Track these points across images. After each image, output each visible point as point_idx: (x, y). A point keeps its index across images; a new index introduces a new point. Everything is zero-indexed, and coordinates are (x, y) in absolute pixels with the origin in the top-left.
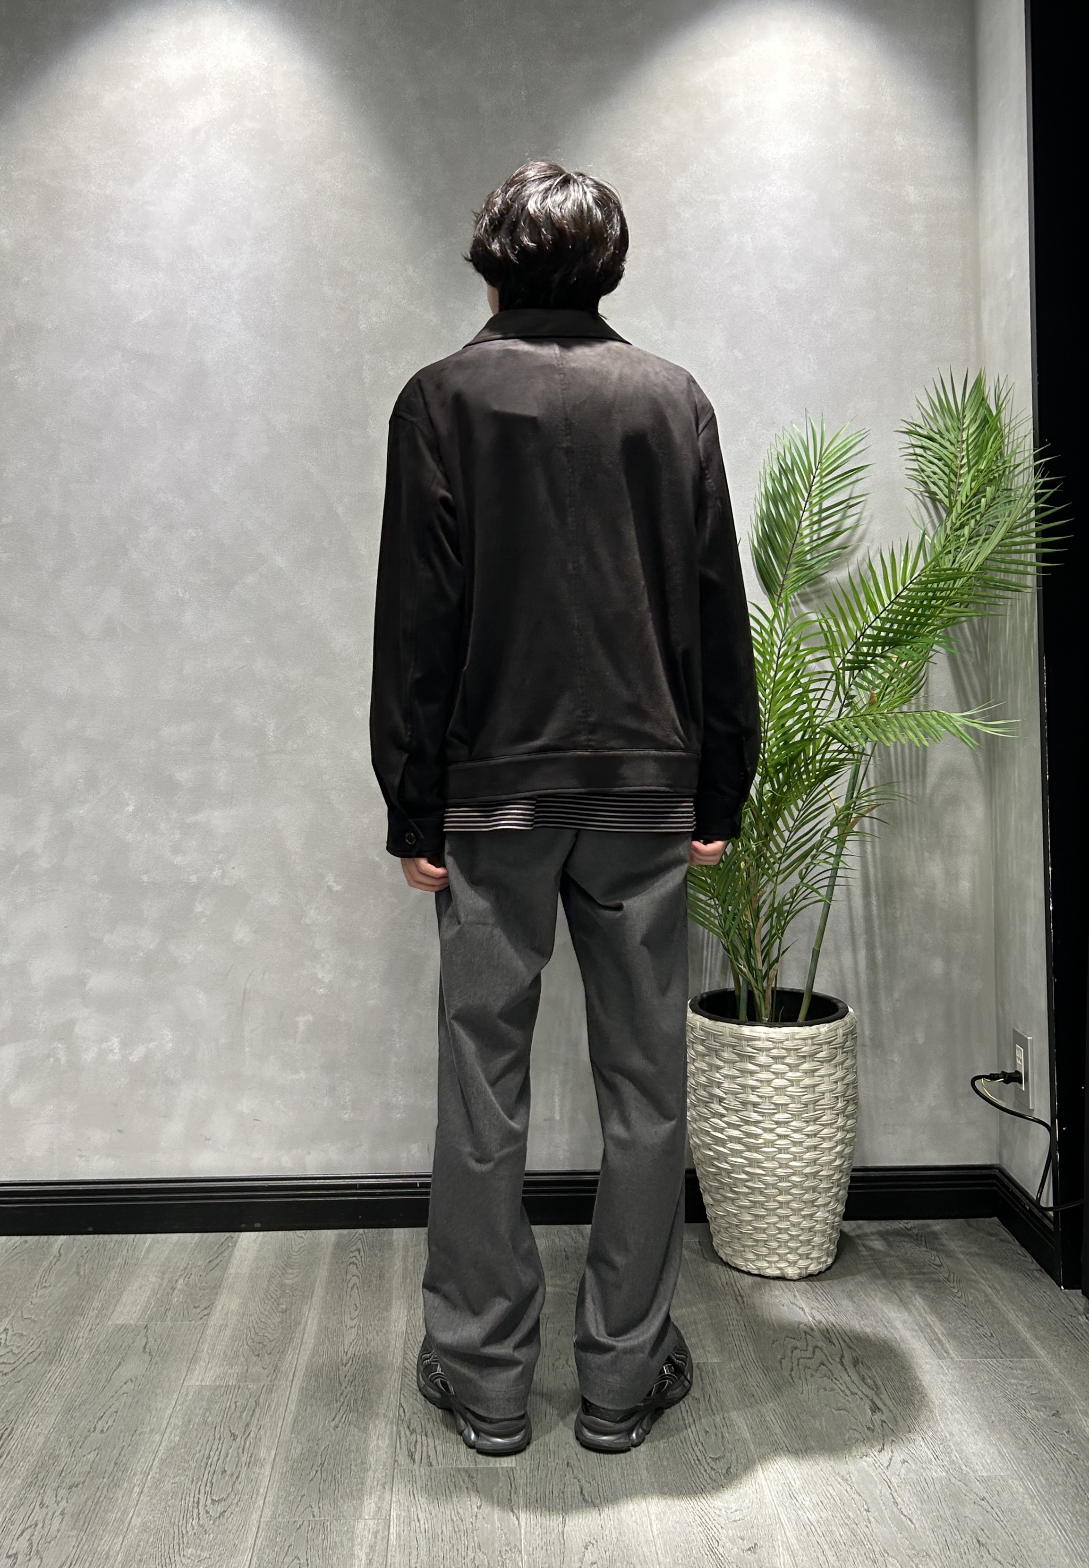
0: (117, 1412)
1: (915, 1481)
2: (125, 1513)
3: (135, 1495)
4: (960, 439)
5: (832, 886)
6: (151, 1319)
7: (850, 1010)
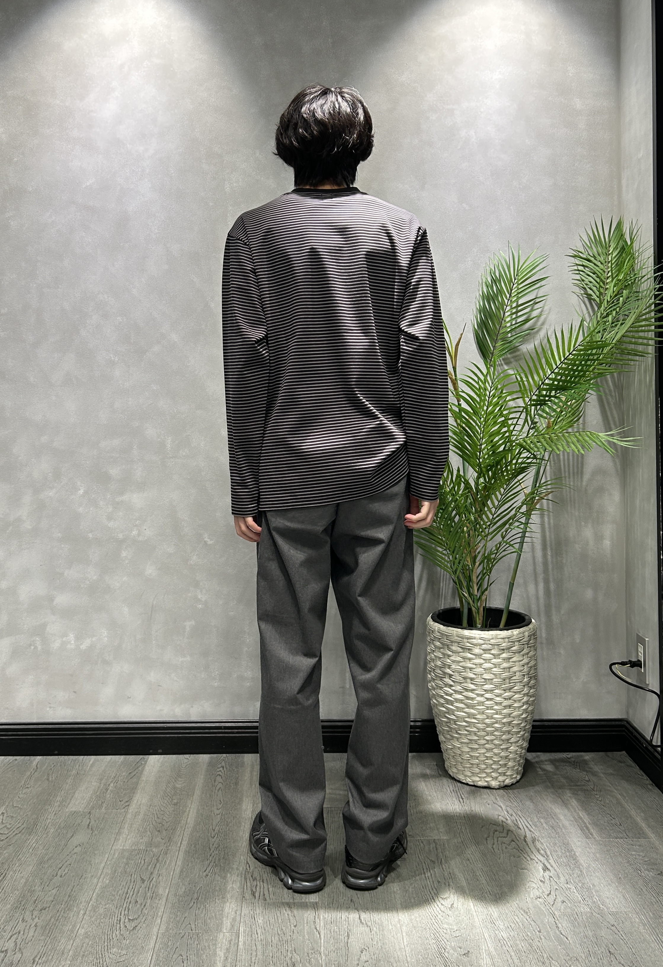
0: (70, 864)
1: (570, 914)
2: (74, 926)
3: (81, 915)
4: (607, 261)
5: (522, 543)
6: (93, 808)
7: (533, 621)
